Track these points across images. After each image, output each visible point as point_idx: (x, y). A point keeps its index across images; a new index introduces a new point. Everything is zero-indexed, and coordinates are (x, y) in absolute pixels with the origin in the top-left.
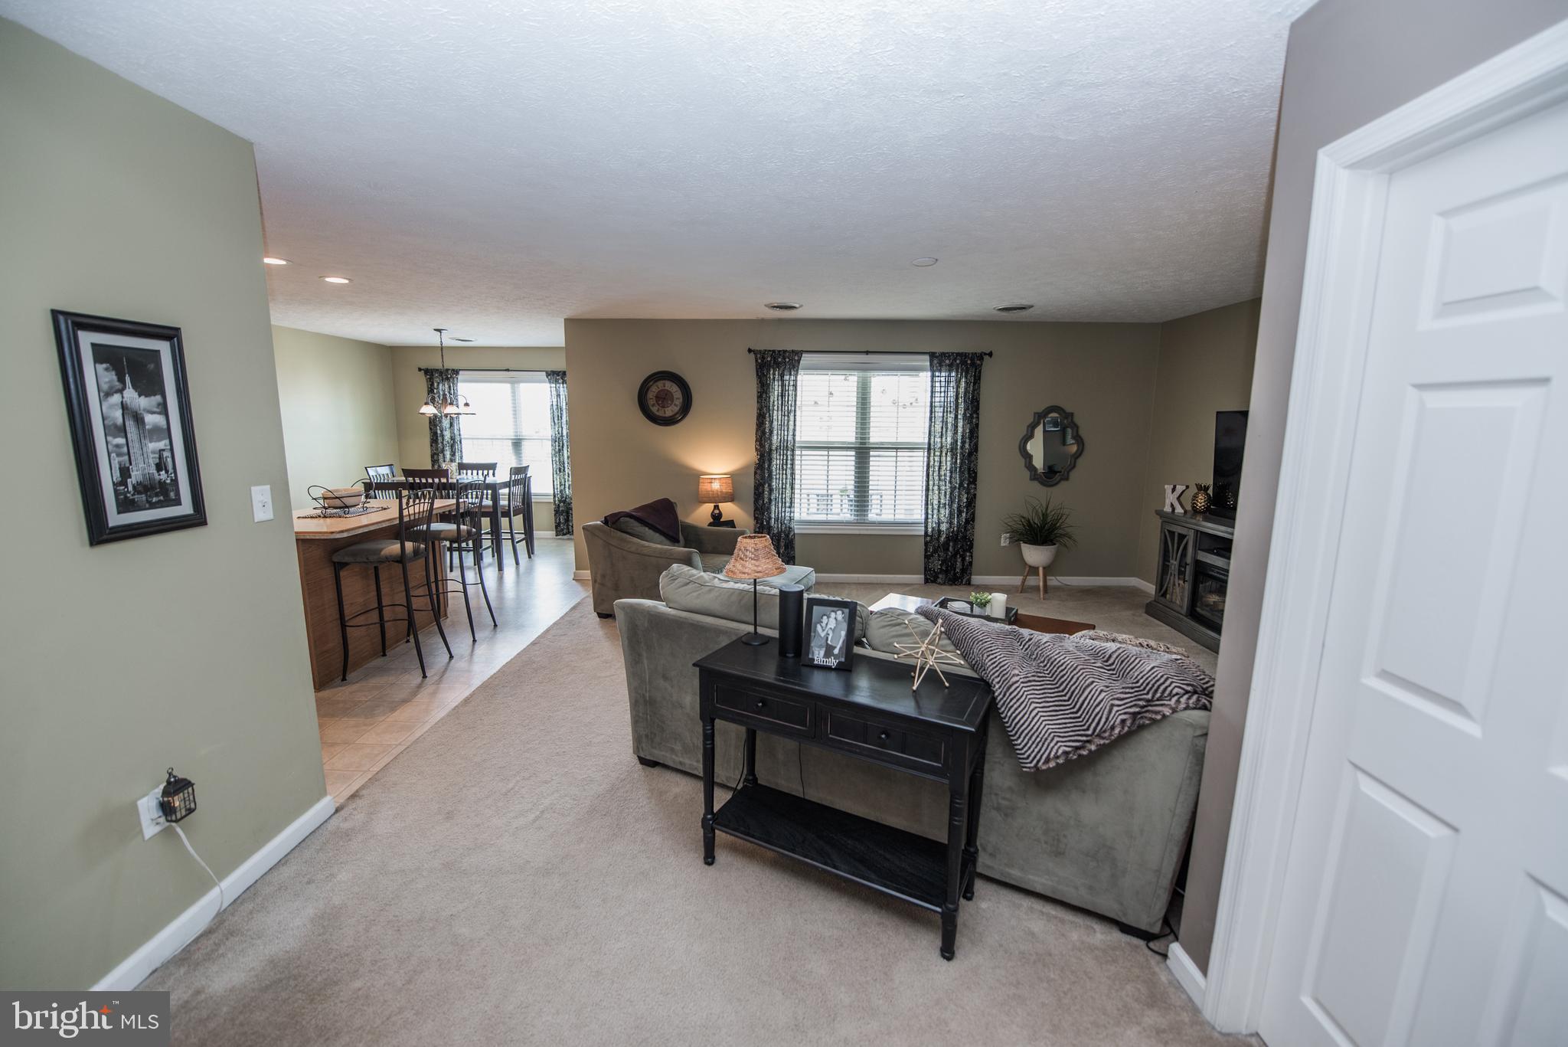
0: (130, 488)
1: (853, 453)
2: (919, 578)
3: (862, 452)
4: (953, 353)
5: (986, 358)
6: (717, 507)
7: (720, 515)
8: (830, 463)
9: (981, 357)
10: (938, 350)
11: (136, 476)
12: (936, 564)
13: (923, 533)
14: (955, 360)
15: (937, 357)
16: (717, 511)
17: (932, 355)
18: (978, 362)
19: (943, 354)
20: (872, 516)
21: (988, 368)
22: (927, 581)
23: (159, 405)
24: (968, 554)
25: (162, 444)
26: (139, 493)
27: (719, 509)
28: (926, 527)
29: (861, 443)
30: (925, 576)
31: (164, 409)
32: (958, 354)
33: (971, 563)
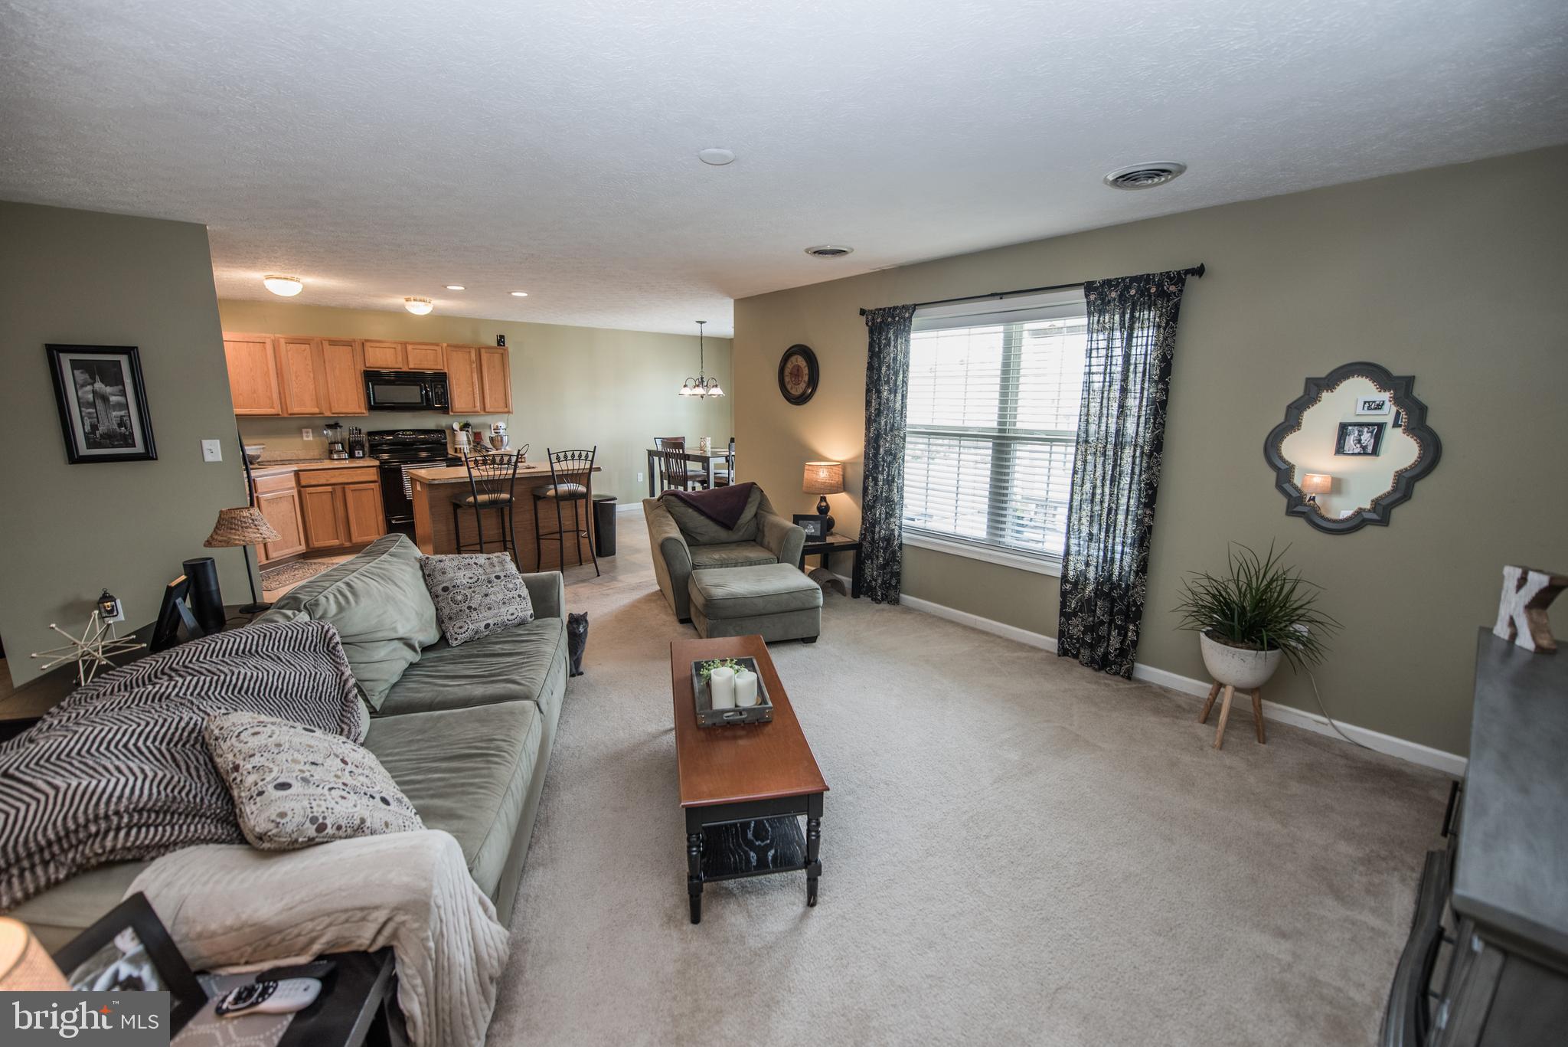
0: (98, 436)
1: (990, 445)
2: (1050, 643)
3: (1003, 444)
4: (1123, 279)
5: (1190, 279)
6: (823, 499)
7: (827, 508)
8: (962, 456)
9: (1179, 279)
10: (1098, 277)
11: (102, 429)
12: (1076, 628)
13: (1059, 575)
14: (1127, 288)
15: (1096, 289)
16: (824, 504)
17: (1089, 287)
18: (1173, 288)
19: (1108, 283)
20: (1009, 539)
21: (1198, 299)
22: (1063, 652)
23: (120, 391)
24: (1131, 627)
25: (123, 413)
26: (104, 438)
27: (825, 501)
28: (1066, 567)
29: (1000, 431)
30: (1059, 640)
31: (124, 393)
32: (1134, 279)
33: (1135, 644)
